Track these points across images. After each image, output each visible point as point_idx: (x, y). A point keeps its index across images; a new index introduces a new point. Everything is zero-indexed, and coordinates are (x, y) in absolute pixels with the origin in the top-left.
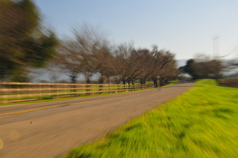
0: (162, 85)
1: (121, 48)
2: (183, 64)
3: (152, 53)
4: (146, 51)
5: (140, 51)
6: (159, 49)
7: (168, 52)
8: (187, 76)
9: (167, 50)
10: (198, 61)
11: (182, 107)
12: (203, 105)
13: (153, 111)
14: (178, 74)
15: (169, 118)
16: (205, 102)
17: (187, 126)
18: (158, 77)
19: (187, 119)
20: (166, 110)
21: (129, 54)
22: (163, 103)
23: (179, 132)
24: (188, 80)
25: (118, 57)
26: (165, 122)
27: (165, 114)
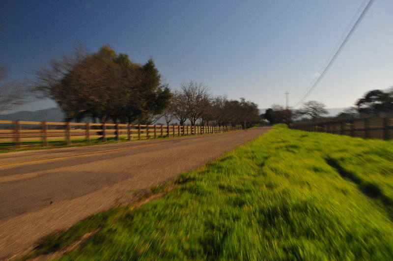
0: (248, 127)
1: (218, 100)
2: (264, 112)
3: (241, 104)
4: (236, 102)
5: (232, 102)
6: (246, 101)
7: (252, 103)
8: (266, 121)
9: (252, 102)
10: (274, 110)
11: (262, 144)
12: (278, 142)
13: (241, 147)
14: (260, 119)
15: (253, 152)
16: (280, 140)
17: (266, 158)
18: (245, 122)
19: (266, 153)
20: (251, 146)
21: (223, 104)
22: (249, 141)
23: (260, 163)
24: (267, 124)
25: (215, 106)
26: (250, 155)
27: (250, 149)
